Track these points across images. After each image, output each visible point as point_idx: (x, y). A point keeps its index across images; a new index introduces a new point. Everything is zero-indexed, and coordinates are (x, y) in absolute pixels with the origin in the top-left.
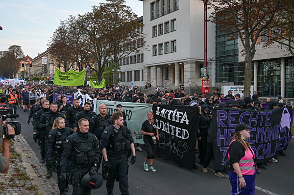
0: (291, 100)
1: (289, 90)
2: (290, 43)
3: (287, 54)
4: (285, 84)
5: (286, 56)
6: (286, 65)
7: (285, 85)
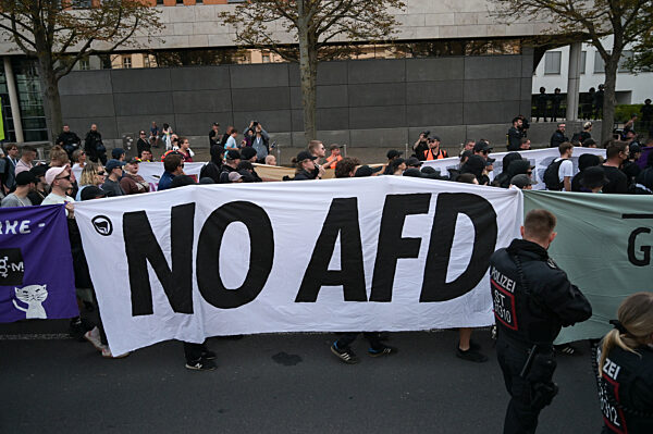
0: (39, 146)
1: (32, 125)
2: (14, 26)
3: (11, 50)
4: (21, 112)
5: (11, 53)
6: (15, 73)
7: (21, 115)
